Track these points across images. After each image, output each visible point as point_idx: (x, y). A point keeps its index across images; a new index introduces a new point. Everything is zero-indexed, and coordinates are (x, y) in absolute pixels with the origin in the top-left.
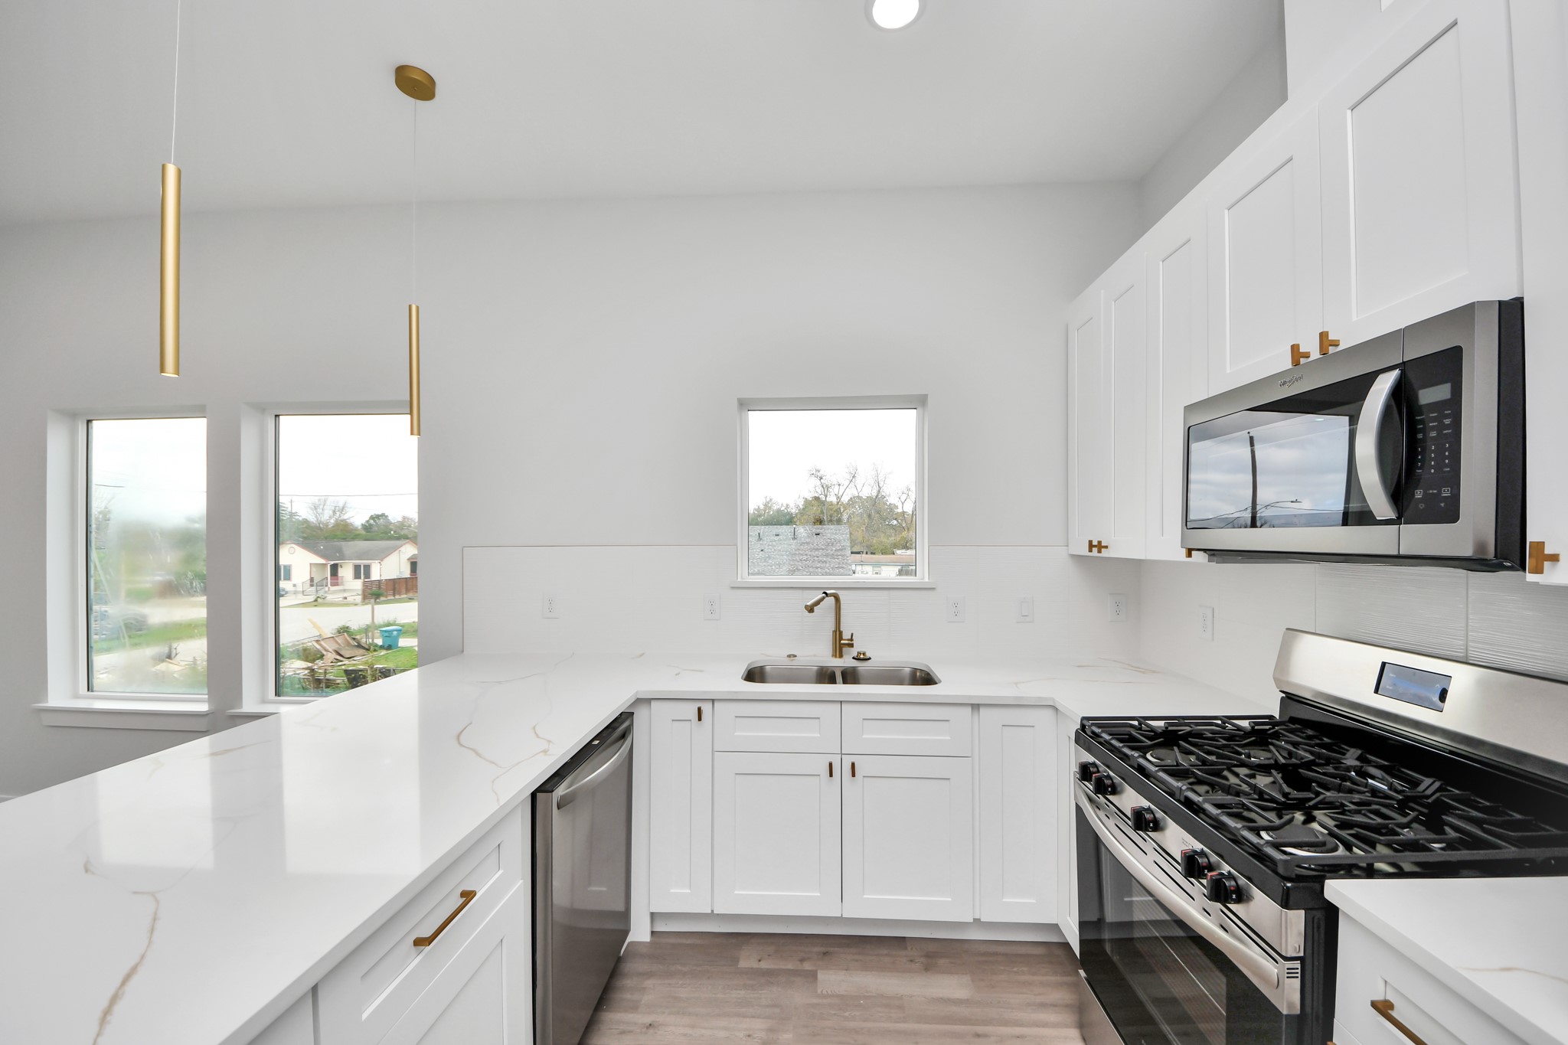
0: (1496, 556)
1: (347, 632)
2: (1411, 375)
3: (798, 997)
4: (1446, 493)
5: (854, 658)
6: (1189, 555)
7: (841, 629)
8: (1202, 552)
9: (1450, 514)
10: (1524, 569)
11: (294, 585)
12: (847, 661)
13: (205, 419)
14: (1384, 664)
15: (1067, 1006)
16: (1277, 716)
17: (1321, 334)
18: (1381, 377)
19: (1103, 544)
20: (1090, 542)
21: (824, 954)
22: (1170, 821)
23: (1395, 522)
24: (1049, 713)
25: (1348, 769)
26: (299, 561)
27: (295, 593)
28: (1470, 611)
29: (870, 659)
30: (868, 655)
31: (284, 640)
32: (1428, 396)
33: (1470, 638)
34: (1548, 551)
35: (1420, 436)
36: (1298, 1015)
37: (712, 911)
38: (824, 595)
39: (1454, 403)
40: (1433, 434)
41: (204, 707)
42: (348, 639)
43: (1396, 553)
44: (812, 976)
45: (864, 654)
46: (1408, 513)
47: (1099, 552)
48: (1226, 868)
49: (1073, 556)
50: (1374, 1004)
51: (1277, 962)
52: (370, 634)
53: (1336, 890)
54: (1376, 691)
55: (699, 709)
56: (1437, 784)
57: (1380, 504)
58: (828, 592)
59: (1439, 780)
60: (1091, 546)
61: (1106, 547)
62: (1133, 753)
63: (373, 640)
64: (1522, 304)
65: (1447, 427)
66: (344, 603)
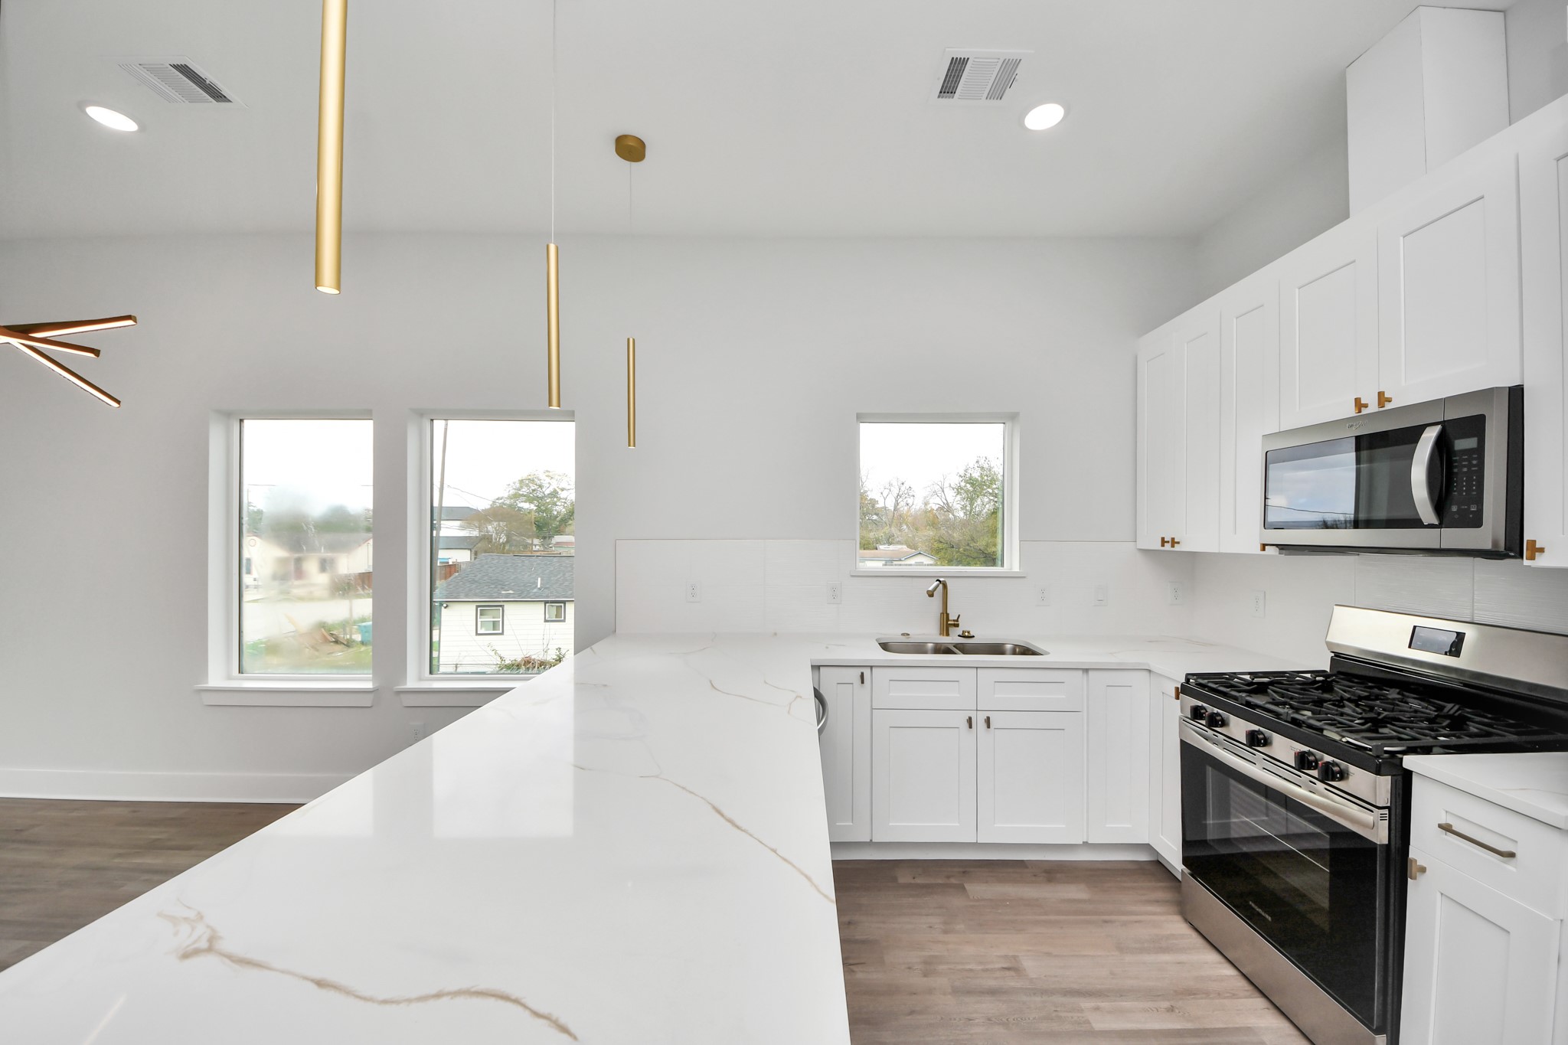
0: (1505, 549)
1: (323, 627)
2: (1449, 430)
3: (956, 902)
4: (1473, 508)
5: (959, 636)
6: (1264, 549)
7: (948, 612)
8: (1274, 547)
9: (1476, 521)
10: (1522, 557)
11: (255, 580)
12: (954, 638)
13: (372, 421)
14: (1415, 627)
15: (1167, 901)
16: (1328, 670)
17: (1379, 393)
18: (1428, 429)
19: (1176, 540)
20: (1163, 539)
21: (964, 872)
22: (1275, 735)
23: (1440, 526)
24: (1146, 674)
25: (1394, 699)
26: (262, 554)
27: (256, 587)
28: (1475, 588)
29: (974, 637)
30: (972, 634)
31: (249, 637)
32: (1462, 444)
33: (1475, 607)
34: (1538, 546)
35: (1456, 470)
36: (1386, 845)
37: (871, 840)
38: (938, 582)
39: (1480, 451)
40: (1465, 470)
41: (369, 685)
42: (325, 634)
43: (1438, 547)
44: (961, 888)
45: (968, 632)
46: (1445, 520)
47: (1173, 546)
48: (1328, 758)
49: (1140, 550)
50: (1440, 826)
51: (1372, 812)
52: (348, 629)
53: (1410, 762)
54: (1410, 647)
55: (862, 674)
56: (1457, 707)
57: (1427, 514)
58: (941, 579)
59: (1458, 704)
60: (1163, 542)
61: (1178, 543)
62: (1241, 694)
63: (351, 636)
64: (1523, 389)
65: (1475, 466)
66: (311, 598)
